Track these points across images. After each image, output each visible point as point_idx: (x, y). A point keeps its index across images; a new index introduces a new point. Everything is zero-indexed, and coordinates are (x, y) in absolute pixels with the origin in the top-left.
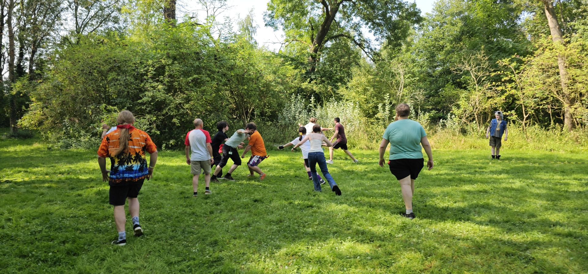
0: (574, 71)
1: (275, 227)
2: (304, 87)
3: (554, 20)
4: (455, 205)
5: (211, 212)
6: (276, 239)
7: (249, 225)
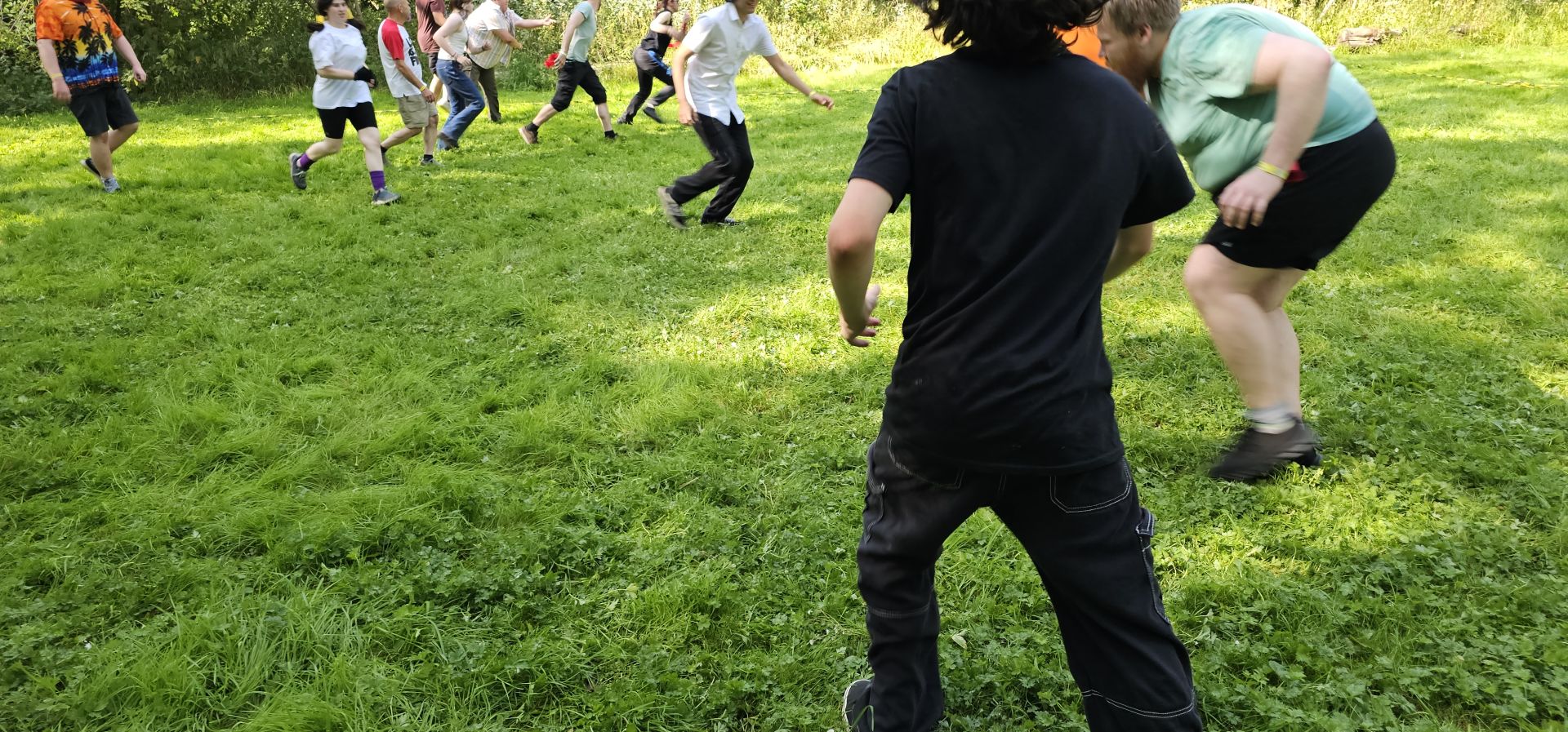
1: (640, 268)
5: (430, 255)
6: (663, 294)
7: (565, 271)
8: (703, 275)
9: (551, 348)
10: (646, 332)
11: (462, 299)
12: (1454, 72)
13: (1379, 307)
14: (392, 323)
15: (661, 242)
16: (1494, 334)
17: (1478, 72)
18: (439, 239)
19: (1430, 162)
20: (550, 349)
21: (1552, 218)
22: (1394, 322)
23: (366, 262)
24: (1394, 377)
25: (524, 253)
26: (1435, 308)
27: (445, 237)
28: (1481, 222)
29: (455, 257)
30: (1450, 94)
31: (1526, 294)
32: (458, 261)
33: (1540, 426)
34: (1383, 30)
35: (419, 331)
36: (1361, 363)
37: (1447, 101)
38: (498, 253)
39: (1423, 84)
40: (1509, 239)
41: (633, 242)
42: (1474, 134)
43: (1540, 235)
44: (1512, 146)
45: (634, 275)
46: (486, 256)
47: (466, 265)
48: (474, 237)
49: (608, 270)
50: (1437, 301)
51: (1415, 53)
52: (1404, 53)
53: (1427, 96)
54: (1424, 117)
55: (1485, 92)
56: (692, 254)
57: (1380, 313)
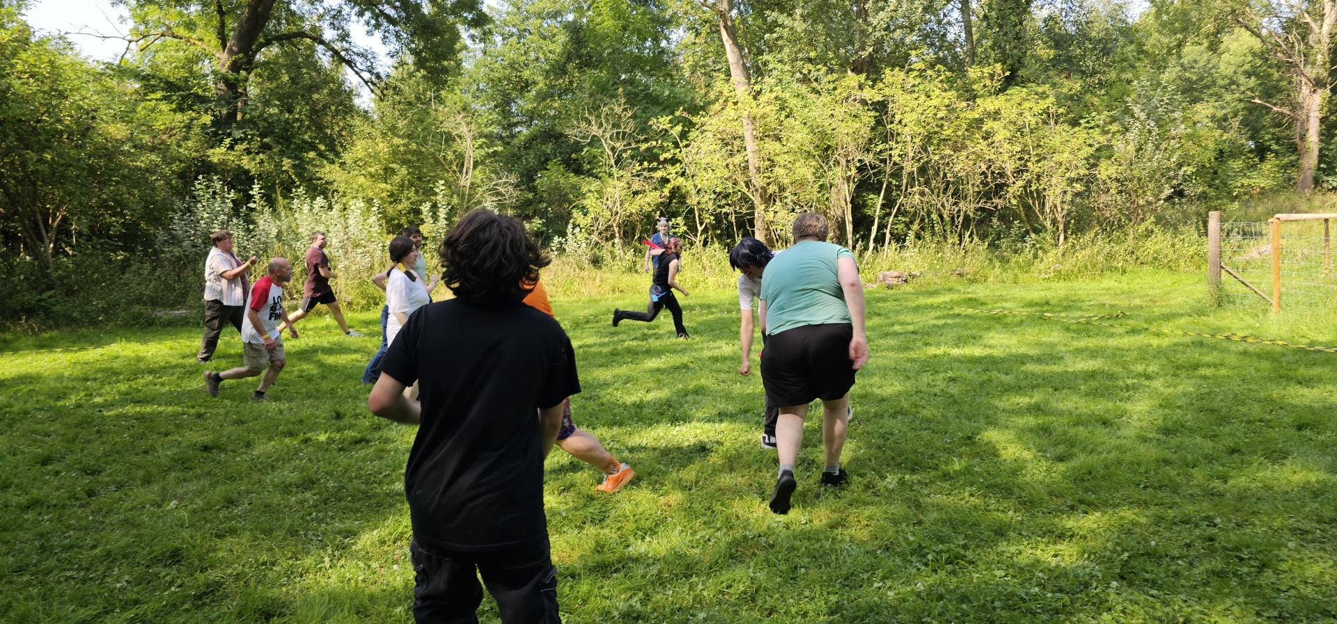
0: (772, 146)
1: (308, 495)
2: (215, 160)
3: (736, 50)
4: (651, 396)
5: (91, 493)
6: (329, 520)
7: (232, 502)
8: (370, 497)
9: (208, 586)
10: (309, 561)
11: (117, 539)
12: (958, 303)
13: (928, 495)
14: (37, 573)
15: (332, 467)
16: (1011, 513)
17: (975, 304)
18: (104, 478)
19: (950, 374)
20: (207, 588)
21: (1037, 417)
22: (939, 508)
23: (19, 506)
24: (945, 556)
25: (193, 486)
26: (967, 494)
27: (110, 475)
28: (992, 422)
29: (117, 495)
30: (958, 320)
31: (1028, 478)
32: (120, 499)
33: (1052, 592)
34: (907, 273)
35: (68, 579)
36: (920, 545)
37: (956, 325)
38: (164, 489)
39: (939, 313)
40: (1010, 435)
41: (303, 470)
42: (977, 351)
43: (1031, 430)
44: (1003, 360)
45: (302, 502)
46: (150, 493)
47: (128, 504)
48: (141, 473)
49: (276, 499)
50: (968, 489)
51: (931, 289)
52: (924, 289)
53: (942, 322)
54: (942, 338)
55: (981, 318)
56: (360, 478)
57: (929, 500)
